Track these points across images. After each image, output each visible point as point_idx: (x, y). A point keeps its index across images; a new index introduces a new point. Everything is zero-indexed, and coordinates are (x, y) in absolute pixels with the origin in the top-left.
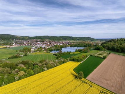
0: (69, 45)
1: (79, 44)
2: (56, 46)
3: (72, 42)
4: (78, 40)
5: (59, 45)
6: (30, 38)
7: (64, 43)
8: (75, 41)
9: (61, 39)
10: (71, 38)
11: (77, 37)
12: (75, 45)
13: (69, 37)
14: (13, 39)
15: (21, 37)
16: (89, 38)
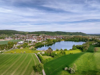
0: (63, 39)
1: (74, 39)
2: (48, 40)
3: (66, 37)
4: (71, 35)
5: (52, 39)
6: (29, 33)
7: (57, 38)
8: (68, 35)
9: (56, 33)
10: (65, 33)
11: (70, 32)
12: (69, 39)
13: (63, 32)
14: (14, 34)
15: (23, 32)
16: (80, 33)
